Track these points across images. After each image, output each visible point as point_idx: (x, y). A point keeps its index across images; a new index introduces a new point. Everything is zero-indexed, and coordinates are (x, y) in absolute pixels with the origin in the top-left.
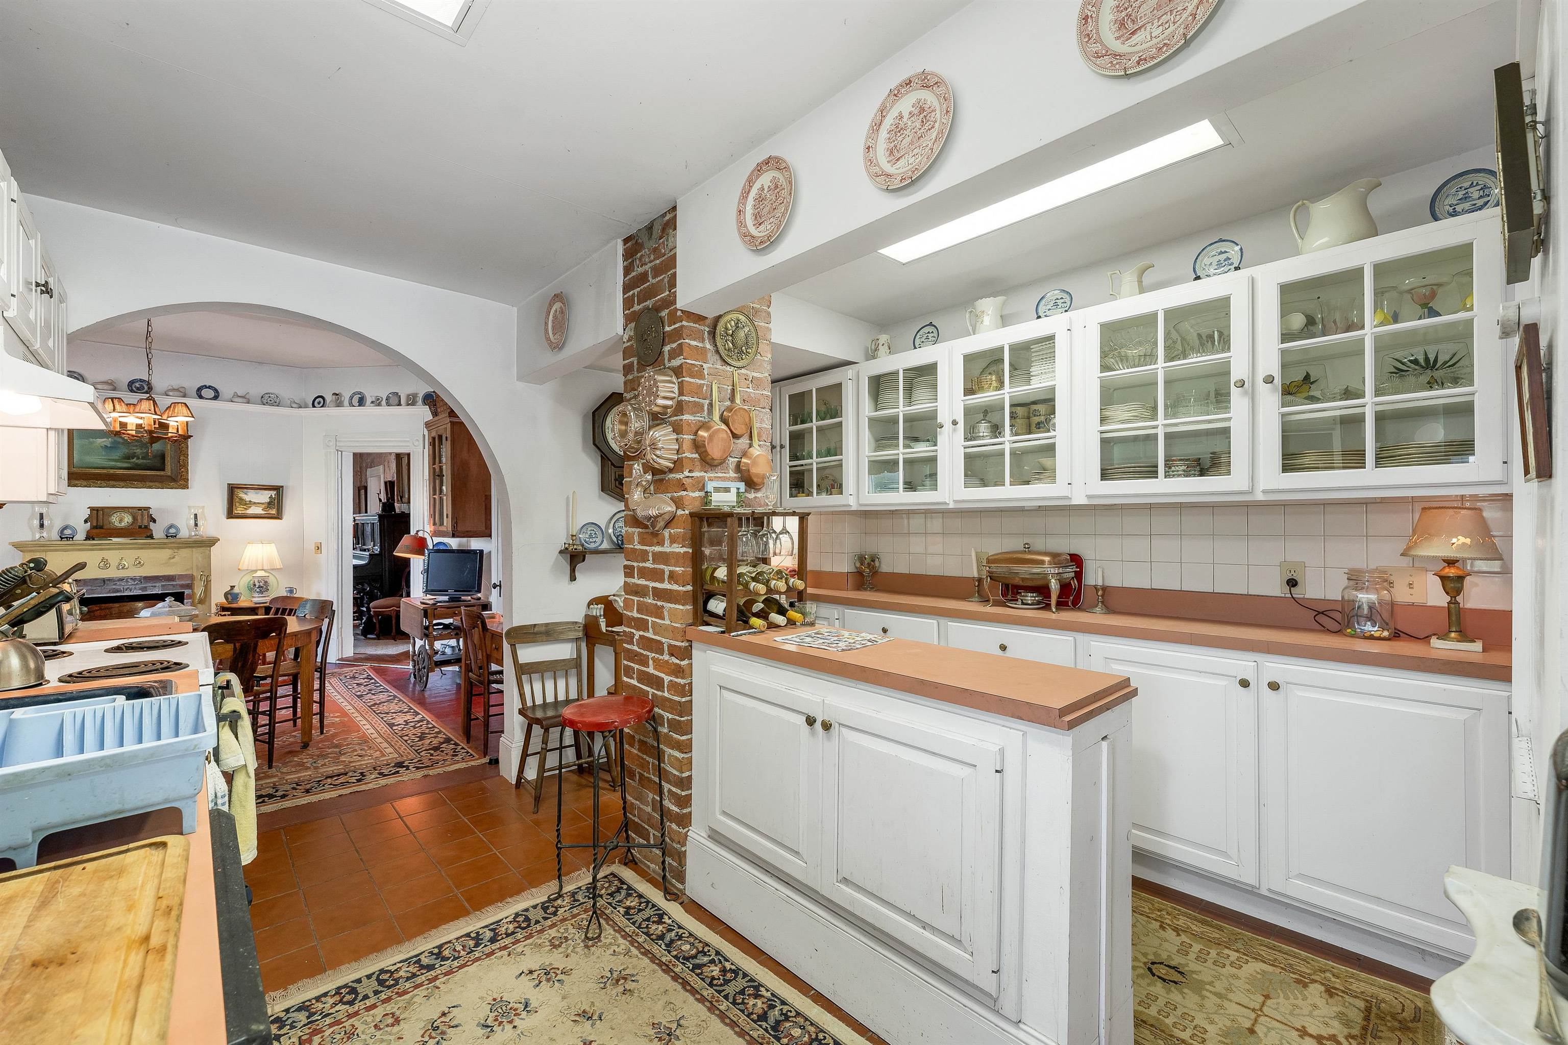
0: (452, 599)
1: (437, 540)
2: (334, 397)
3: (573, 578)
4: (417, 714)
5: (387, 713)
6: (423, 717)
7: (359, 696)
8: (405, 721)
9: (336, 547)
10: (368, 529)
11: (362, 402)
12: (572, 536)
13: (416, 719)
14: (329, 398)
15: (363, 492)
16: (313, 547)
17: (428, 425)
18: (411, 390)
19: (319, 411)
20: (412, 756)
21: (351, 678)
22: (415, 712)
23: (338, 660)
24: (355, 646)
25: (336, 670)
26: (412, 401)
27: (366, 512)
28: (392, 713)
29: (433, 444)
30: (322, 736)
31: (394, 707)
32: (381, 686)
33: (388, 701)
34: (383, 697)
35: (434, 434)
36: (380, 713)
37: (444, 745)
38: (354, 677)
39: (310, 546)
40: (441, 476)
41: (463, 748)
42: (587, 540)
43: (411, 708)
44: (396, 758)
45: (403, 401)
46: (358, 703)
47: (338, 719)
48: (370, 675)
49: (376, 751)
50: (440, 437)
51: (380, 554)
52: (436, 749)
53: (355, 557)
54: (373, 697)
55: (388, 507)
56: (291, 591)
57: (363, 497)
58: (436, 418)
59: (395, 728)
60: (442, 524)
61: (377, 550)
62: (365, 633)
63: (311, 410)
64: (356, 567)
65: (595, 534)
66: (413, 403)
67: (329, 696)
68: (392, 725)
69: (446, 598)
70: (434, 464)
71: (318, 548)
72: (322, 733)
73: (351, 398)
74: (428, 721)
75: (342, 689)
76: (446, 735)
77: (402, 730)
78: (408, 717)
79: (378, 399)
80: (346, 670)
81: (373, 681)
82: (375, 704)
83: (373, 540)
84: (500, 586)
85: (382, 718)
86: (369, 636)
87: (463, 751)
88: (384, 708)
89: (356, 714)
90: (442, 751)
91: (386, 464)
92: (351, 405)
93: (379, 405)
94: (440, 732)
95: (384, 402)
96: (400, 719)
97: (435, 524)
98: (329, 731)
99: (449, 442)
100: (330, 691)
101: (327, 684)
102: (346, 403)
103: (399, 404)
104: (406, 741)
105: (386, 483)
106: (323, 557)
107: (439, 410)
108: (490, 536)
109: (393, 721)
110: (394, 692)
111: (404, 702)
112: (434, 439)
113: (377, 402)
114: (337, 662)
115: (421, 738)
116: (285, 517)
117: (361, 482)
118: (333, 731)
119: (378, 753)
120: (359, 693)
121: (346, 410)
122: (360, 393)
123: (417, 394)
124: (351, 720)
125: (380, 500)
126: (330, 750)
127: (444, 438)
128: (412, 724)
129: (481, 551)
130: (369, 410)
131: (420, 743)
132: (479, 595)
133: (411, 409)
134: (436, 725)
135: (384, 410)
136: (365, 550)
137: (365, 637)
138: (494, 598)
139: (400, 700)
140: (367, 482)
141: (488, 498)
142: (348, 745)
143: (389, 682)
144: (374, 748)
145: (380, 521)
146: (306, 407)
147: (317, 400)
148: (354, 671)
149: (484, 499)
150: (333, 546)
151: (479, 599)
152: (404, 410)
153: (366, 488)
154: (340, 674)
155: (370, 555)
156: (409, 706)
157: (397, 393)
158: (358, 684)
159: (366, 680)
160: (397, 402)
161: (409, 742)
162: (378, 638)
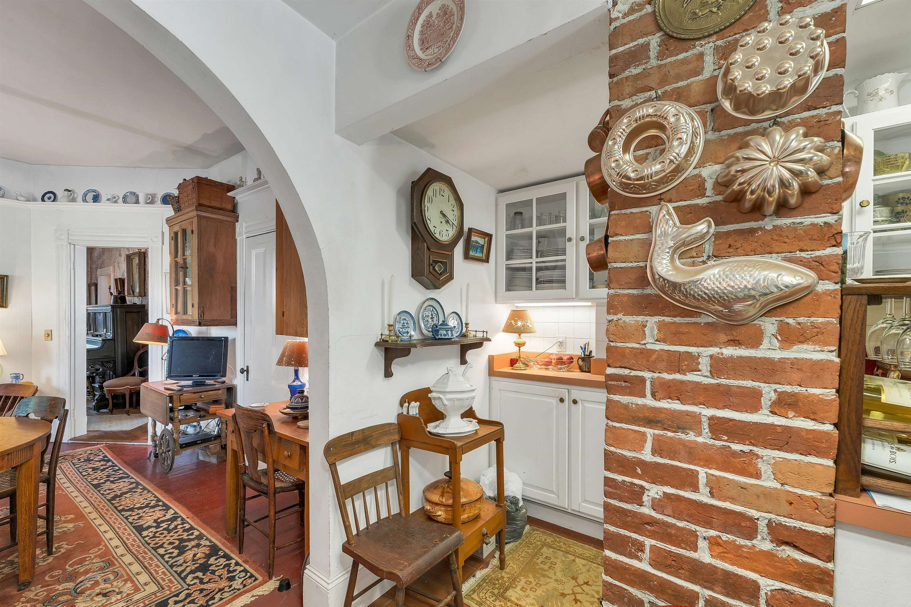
0: (196, 384)
1: (176, 328)
2: (66, 192)
3: (388, 374)
4: (168, 508)
5: (132, 510)
6: (176, 513)
7: (97, 486)
8: (155, 521)
9: (68, 333)
10: (100, 317)
11: (96, 198)
12: (390, 326)
13: (168, 516)
14: (60, 194)
15: (93, 288)
16: (42, 334)
17: (169, 221)
18: (151, 191)
19: (48, 205)
20: (176, 586)
21: (85, 461)
22: (164, 505)
23: (70, 440)
24: (89, 423)
25: (68, 452)
26: (151, 200)
27: (96, 303)
28: (139, 508)
29: (175, 237)
30: (51, 559)
31: (138, 499)
32: (120, 469)
33: (130, 491)
34: (123, 485)
35: (176, 228)
36: (123, 510)
37: (212, 560)
38: (88, 460)
39: (39, 332)
40: (185, 267)
41: (237, 564)
42: (401, 330)
43: (159, 500)
44: (154, 594)
45: (141, 199)
46: (95, 496)
47: (71, 525)
48: (105, 456)
49: (126, 581)
50: (184, 231)
51: (113, 339)
52: (204, 568)
53: (88, 342)
54: (113, 486)
55: (120, 299)
56: (17, 377)
57: (93, 292)
58: (178, 214)
59: (145, 533)
60: (185, 312)
61: (110, 335)
62: (98, 408)
63: (39, 204)
64: (89, 351)
65: (407, 323)
66: (152, 202)
67: (60, 488)
68: (140, 529)
69: (190, 383)
70: (176, 256)
71: (49, 335)
72: (50, 552)
73: (85, 195)
74: (183, 519)
75: (75, 477)
76: (211, 541)
77: (154, 537)
78: (158, 514)
79: (114, 198)
80: (79, 450)
81: (110, 464)
82: (116, 497)
83: (105, 326)
84: (247, 371)
85: (127, 518)
86: (101, 411)
87: (239, 569)
88: (126, 502)
89: (94, 515)
90: (213, 572)
91: (116, 264)
92: (85, 200)
93: (116, 202)
94: (200, 537)
95: (121, 200)
96: (148, 520)
97: (176, 313)
98: (59, 547)
99: (195, 235)
100: (62, 481)
101: (58, 472)
102: (80, 199)
103: (137, 202)
104: (162, 556)
105: (116, 280)
106: (53, 344)
107: (183, 206)
108: (235, 324)
109: (141, 522)
110: (136, 477)
111: (149, 491)
112: (176, 234)
113: (114, 200)
114: (70, 442)
115: (182, 550)
116: (10, 305)
117: (91, 279)
118: (65, 547)
119: (129, 585)
120: (95, 482)
121: (79, 206)
122: (94, 191)
123: (155, 194)
124: (89, 526)
125: (111, 294)
126: (61, 587)
127: (189, 232)
128: (164, 525)
129: (226, 339)
130: (103, 206)
131: (181, 559)
132: (223, 379)
133: (150, 207)
134: (196, 526)
135: (121, 207)
136: (97, 336)
137: (98, 411)
138: (238, 381)
139: (144, 489)
140: (97, 280)
141: (234, 290)
142: (86, 572)
143: (127, 463)
144: (122, 576)
145: (113, 311)
146: (35, 200)
147: (48, 195)
148: (89, 452)
149: (230, 290)
150: (65, 332)
151: (224, 382)
152: (142, 208)
153: (96, 285)
154: (73, 457)
155: (103, 340)
156: (155, 497)
157: (135, 193)
158: (94, 469)
159: (102, 463)
160: (134, 199)
161: (166, 557)
162: (111, 412)
